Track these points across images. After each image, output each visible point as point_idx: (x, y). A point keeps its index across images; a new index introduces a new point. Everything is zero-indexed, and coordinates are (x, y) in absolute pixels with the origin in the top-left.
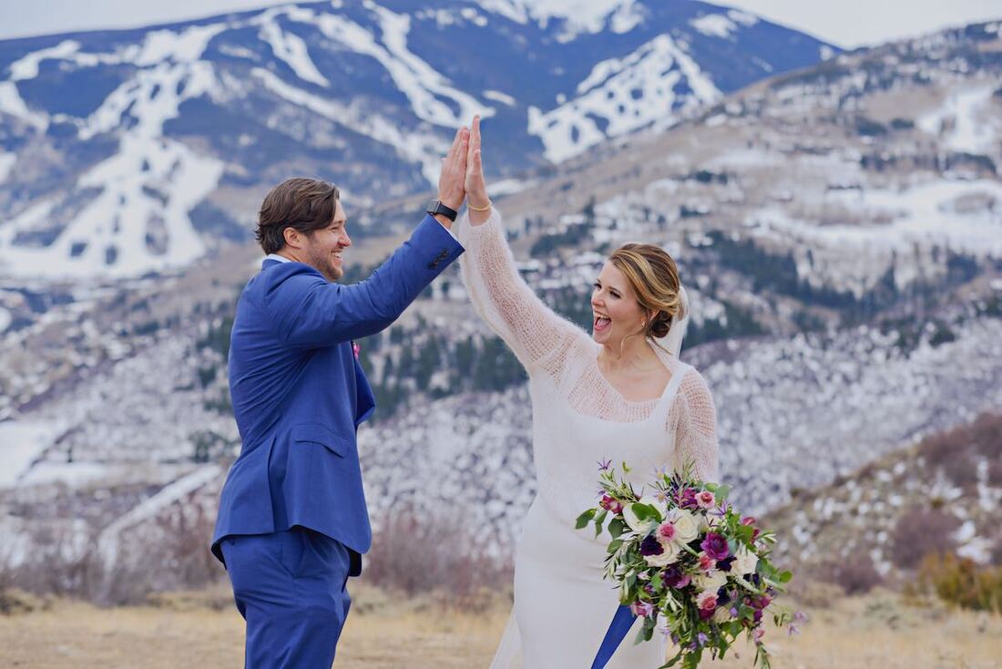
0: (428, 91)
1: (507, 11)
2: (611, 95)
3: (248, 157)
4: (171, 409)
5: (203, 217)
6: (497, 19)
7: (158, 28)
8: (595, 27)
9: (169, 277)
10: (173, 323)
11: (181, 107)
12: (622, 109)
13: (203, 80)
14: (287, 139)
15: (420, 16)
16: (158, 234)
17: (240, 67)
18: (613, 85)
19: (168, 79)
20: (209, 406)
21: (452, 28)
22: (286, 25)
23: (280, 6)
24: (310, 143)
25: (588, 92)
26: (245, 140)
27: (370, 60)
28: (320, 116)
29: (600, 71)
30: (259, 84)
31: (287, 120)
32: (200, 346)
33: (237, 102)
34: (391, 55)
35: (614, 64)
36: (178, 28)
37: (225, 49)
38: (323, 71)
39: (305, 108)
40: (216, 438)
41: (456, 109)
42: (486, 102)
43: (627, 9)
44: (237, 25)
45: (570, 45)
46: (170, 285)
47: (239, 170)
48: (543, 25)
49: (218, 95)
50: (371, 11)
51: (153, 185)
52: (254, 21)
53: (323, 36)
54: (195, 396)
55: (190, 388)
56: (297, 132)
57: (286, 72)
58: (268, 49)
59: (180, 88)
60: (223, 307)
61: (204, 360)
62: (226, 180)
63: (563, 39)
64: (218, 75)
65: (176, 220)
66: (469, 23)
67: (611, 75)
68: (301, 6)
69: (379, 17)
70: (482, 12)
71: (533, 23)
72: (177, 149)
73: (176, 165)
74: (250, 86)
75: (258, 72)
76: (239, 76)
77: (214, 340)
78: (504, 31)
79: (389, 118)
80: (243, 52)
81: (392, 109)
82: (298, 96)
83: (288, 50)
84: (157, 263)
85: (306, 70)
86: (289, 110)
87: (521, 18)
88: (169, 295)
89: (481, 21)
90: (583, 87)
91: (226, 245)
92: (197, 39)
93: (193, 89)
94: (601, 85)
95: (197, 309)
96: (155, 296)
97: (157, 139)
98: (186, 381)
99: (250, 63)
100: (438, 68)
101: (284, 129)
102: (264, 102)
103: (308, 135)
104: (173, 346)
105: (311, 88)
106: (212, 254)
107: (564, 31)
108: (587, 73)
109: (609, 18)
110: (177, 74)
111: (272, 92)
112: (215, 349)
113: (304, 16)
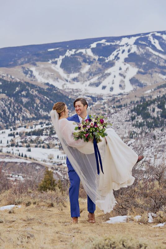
3: (144, 67)
4: (124, 126)
5: (133, 81)
7: (125, 37)
9: (125, 95)
10: (125, 105)
11: (129, 55)
13: (134, 49)
14: (154, 63)
16: (123, 84)
17: (143, 46)
19: (126, 49)
20: (133, 126)
22: (154, 37)
23: (153, 32)
24: (159, 65)
26: (144, 63)
28: (161, 58)
30: (148, 51)
31: (153, 59)
32: (132, 111)
33: (142, 54)
36: (129, 37)
37: (140, 42)
38: (162, 48)
39: (158, 56)
40: (135, 133)
44: (143, 36)
46: (125, 96)
47: (142, 70)
49: (138, 52)
51: (122, 73)
52: (147, 36)
53: (163, 40)
54: (130, 123)
55: (129, 121)
56: (156, 62)
57: (154, 48)
58: (150, 42)
59: (129, 51)
60: (137, 102)
61: (133, 115)
62: (139, 72)
64: (138, 48)
65: (127, 81)
68: (158, 32)
72: (128, 65)
73: (127, 69)
74: (145, 51)
75: (147, 48)
76: (143, 49)
77: (134, 110)
82: (157, 54)
83: (155, 43)
84: (122, 92)
85: (159, 47)
86: (154, 57)
88: (125, 99)
91: (138, 88)
92: (134, 39)
93: (132, 51)
95: (131, 102)
96: (121, 99)
97: (123, 62)
98: (128, 119)
99: (146, 46)
101: (153, 61)
102: (148, 55)
103: (159, 63)
104: (126, 111)
105: (160, 52)
106: (135, 90)
110: (129, 47)
111: (151, 52)
112: (135, 112)
113: (159, 35)
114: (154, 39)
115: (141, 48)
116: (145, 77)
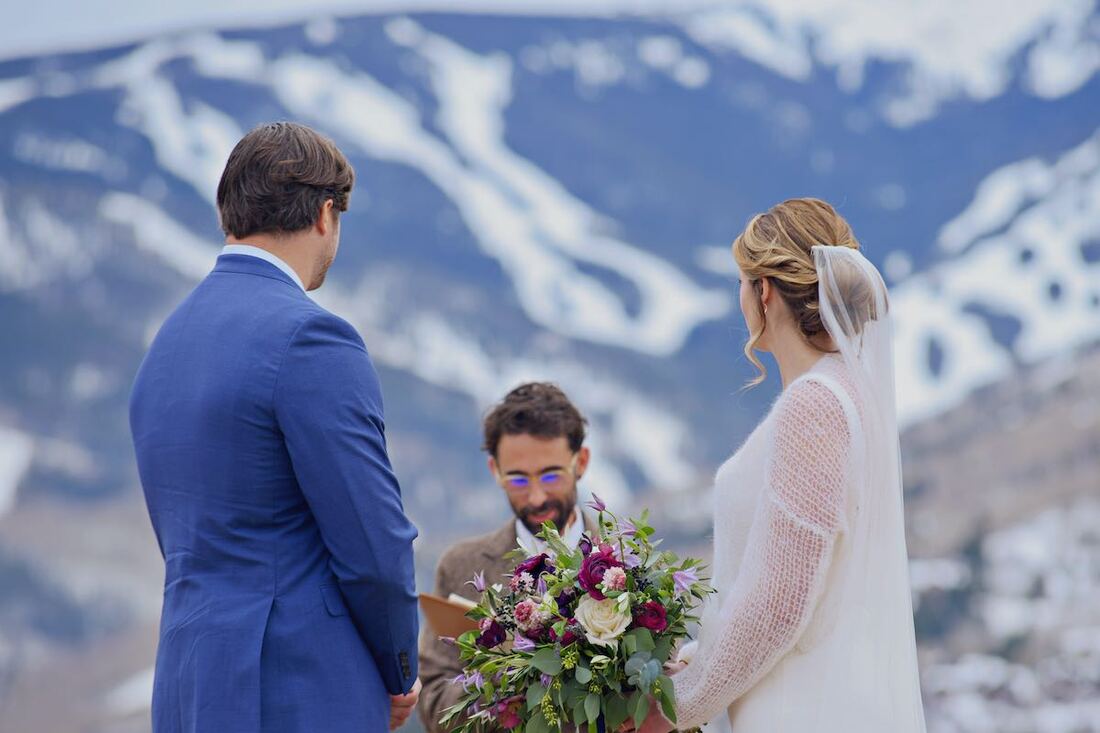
0: (559, 252)
1: (757, 44)
2: (1027, 256)
6: (730, 65)
8: (984, 81)
12: (1055, 291)
15: (538, 60)
17: (72, 195)
18: (1034, 230)
21: (616, 93)
22: (194, 86)
23: (175, 36)
25: (967, 250)
26: (88, 382)
27: (408, 177)
29: (998, 195)
30: (123, 236)
33: (65, 285)
34: (464, 162)
35: (1035, 176)
37: (31, 146)
41: (630, 298)
42: (705, 280)
43: (1068, 34)
44: (61, 86)
45: (920, 133)
47: (70, 457)
48: (852, 79)
52: (108, 76)
58: (144, 146)
62: (38, 484)
63: (905, 112)
64: (13, 214)
66: (663, 82)
67: (1028, 204)
68: (231, 35)
69: (428, 64)
70: (693, 48)
71: (825, 75)
74: (98, 244)
75: (122, 208)
76: (69, 216)
78: (749, 96)
79: (464, 324)
80: (79, 156)
81: (465, 297)
83: (198, 150)
87: (790, 61)
89: (692, 73)
90: (954, 234)
91: (38, 652)
94: (1002, 230)
99: (95, 185)
100: (582, 191)
107: (903, 92)
108: (961, 200)
109: (1020, 60)
113: (235, 62)
114: (187, 109)
115: (58, 210)
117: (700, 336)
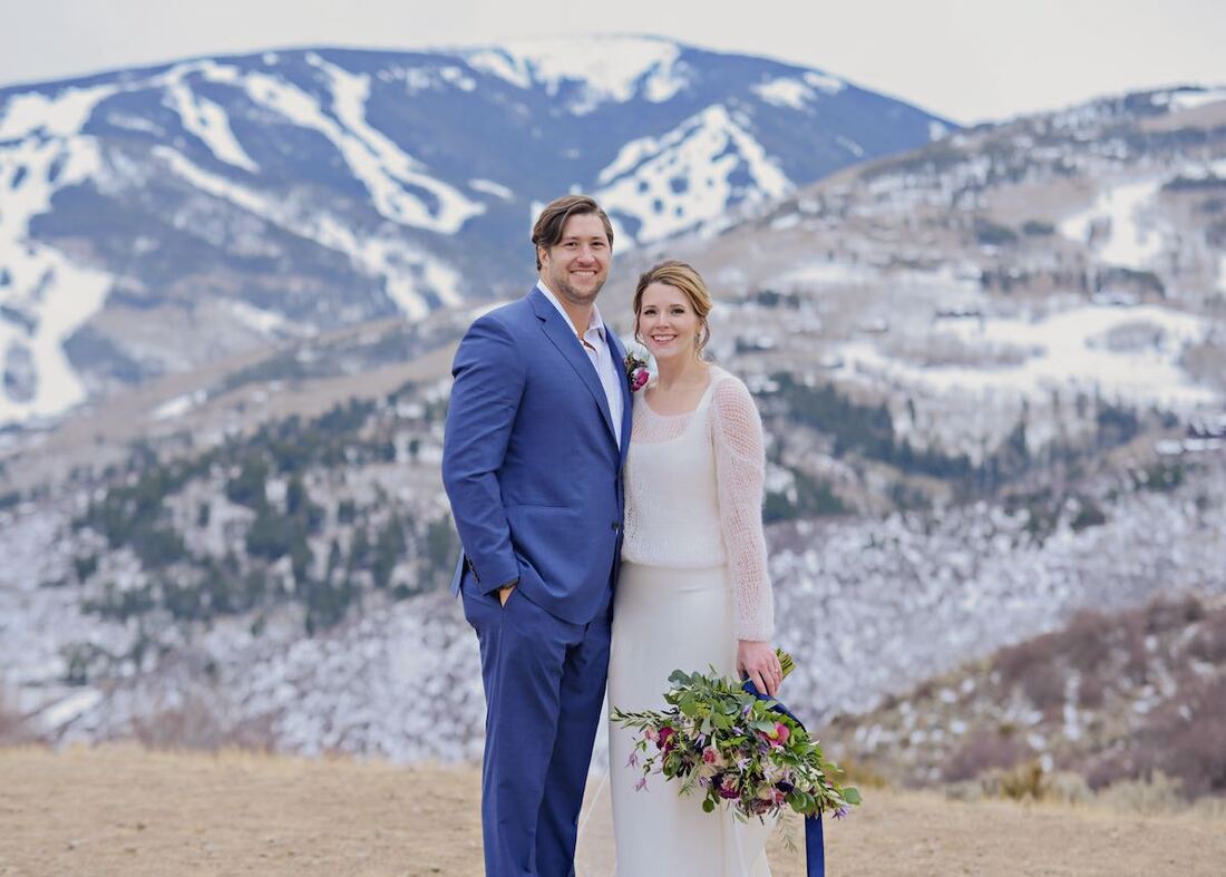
0: (394, 179)
1: (503, 70)
2: (644, 187)
3: (146, 266)
4: (36, 612)
5: (82, 348)
6: (488, 81)
7: (25, 90)
8: (622, 94)
9: (36, 431)
10: (40, 495)
11: (57, 198)
12: (658, 206)
13: (84, 161)
14: (199, 244)
15: (384, 76)
16: (21, 371)
17: (136, 144)
18: (647, 173)
19: (36, 159)
20: (88, 608)
21: (427, 93)
22: (202, 88)
23: (192, 61)
24: (231, 249)
25: (612, 183)
26: (143, 245)
27: (316, 136)
28: (246, 212)
29: (629, 154)
30: (163, 168)
31: (200, 217)
32: (77, 525)
33: (132, 192)
34: (345, 130)
35: (649, 145)
36: (51, 89)
37: (115, 119)
38: (250, 151)
39: (226, 200)
40: (97, 652)
41: (433, 205)
42: (472, 195)
43: (666, 69)
44: (132, 87)
45: (590, 117)
46: (37, 441)
47: (134, 285)
48: (552, 90)
49: (106, 183)
50: (316, 69)
51: (15, 305)
52: (156, 81)
53: (251, 103)
54: (69, 594)
55: (61, 583)
56: (213, 233)
57: (200, 152)
58: (176, 119)
59: (54, 171)
60: (110, 472)
61: (82, 546)
62: (116, 298)
63: (579, 109)
64: (105, 155)
65: (46, 353)
66: (451, 88)
67: (645, 160)
68: (222, 61)
69: (332, 79)
70: (470, 72)
71: (539, 87)
72: (49, 257)
73: (48, 277)
74: (150, 170)
75: (162, 152)
76: (134, 156)
77: (93, 518)
78: (499, 97)
79: (342, 216)
80: (141, 124)
81: (344, 203)
82: (217, 185)
83: (203, 122)
84: (20, 412)
85: (227, 148)
86: (204, 205)
87: (521, 80)
88: (36, 455)
89: (468, 85)
90: (606, 175)
91: (115, 387)
92: (78, 104)
93: (72, 174)
94: (631, 172)
95: (74, 475)
96: (16, 457)
97: (22, 241)
98: (57, 574)
99: (149, 139)
100: (407, 147)
101: (196, 229)
102: (170, 192)
103: (229, 238)
104: (39, 526)
105: (233, 173)
106: (95, 400)
107: (581, 100)
108: (611, 157)
109: (642, 81)
110: (51, 151)
111: (181, 179)
112: (97, 531)
113: (225, 75)
114: (197, 103)
115: (127, 152)
116: (150, 323)
117: (469, 224)
